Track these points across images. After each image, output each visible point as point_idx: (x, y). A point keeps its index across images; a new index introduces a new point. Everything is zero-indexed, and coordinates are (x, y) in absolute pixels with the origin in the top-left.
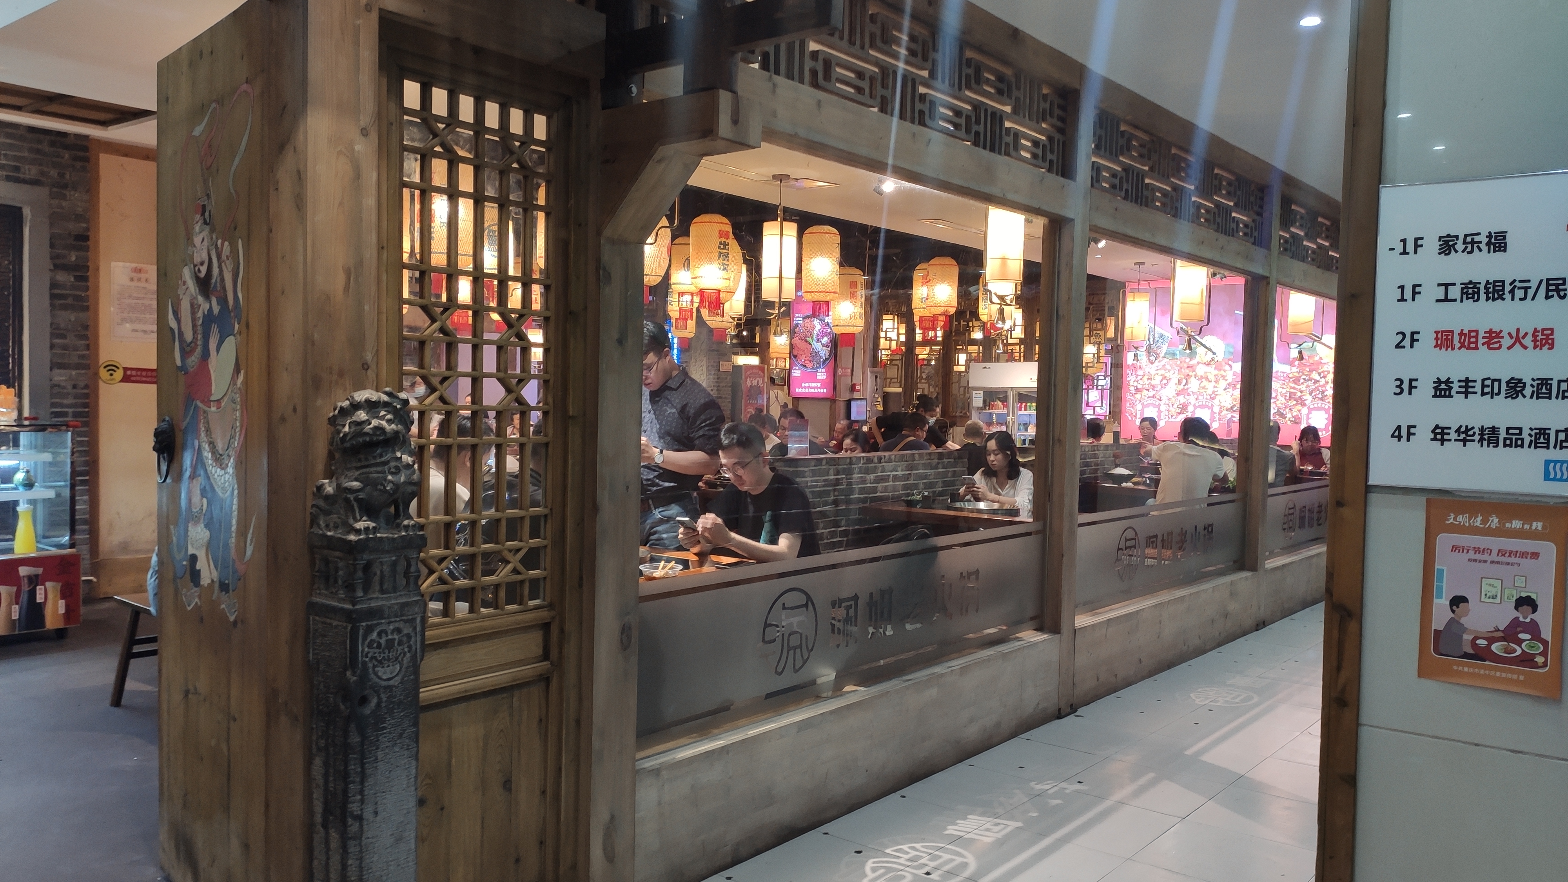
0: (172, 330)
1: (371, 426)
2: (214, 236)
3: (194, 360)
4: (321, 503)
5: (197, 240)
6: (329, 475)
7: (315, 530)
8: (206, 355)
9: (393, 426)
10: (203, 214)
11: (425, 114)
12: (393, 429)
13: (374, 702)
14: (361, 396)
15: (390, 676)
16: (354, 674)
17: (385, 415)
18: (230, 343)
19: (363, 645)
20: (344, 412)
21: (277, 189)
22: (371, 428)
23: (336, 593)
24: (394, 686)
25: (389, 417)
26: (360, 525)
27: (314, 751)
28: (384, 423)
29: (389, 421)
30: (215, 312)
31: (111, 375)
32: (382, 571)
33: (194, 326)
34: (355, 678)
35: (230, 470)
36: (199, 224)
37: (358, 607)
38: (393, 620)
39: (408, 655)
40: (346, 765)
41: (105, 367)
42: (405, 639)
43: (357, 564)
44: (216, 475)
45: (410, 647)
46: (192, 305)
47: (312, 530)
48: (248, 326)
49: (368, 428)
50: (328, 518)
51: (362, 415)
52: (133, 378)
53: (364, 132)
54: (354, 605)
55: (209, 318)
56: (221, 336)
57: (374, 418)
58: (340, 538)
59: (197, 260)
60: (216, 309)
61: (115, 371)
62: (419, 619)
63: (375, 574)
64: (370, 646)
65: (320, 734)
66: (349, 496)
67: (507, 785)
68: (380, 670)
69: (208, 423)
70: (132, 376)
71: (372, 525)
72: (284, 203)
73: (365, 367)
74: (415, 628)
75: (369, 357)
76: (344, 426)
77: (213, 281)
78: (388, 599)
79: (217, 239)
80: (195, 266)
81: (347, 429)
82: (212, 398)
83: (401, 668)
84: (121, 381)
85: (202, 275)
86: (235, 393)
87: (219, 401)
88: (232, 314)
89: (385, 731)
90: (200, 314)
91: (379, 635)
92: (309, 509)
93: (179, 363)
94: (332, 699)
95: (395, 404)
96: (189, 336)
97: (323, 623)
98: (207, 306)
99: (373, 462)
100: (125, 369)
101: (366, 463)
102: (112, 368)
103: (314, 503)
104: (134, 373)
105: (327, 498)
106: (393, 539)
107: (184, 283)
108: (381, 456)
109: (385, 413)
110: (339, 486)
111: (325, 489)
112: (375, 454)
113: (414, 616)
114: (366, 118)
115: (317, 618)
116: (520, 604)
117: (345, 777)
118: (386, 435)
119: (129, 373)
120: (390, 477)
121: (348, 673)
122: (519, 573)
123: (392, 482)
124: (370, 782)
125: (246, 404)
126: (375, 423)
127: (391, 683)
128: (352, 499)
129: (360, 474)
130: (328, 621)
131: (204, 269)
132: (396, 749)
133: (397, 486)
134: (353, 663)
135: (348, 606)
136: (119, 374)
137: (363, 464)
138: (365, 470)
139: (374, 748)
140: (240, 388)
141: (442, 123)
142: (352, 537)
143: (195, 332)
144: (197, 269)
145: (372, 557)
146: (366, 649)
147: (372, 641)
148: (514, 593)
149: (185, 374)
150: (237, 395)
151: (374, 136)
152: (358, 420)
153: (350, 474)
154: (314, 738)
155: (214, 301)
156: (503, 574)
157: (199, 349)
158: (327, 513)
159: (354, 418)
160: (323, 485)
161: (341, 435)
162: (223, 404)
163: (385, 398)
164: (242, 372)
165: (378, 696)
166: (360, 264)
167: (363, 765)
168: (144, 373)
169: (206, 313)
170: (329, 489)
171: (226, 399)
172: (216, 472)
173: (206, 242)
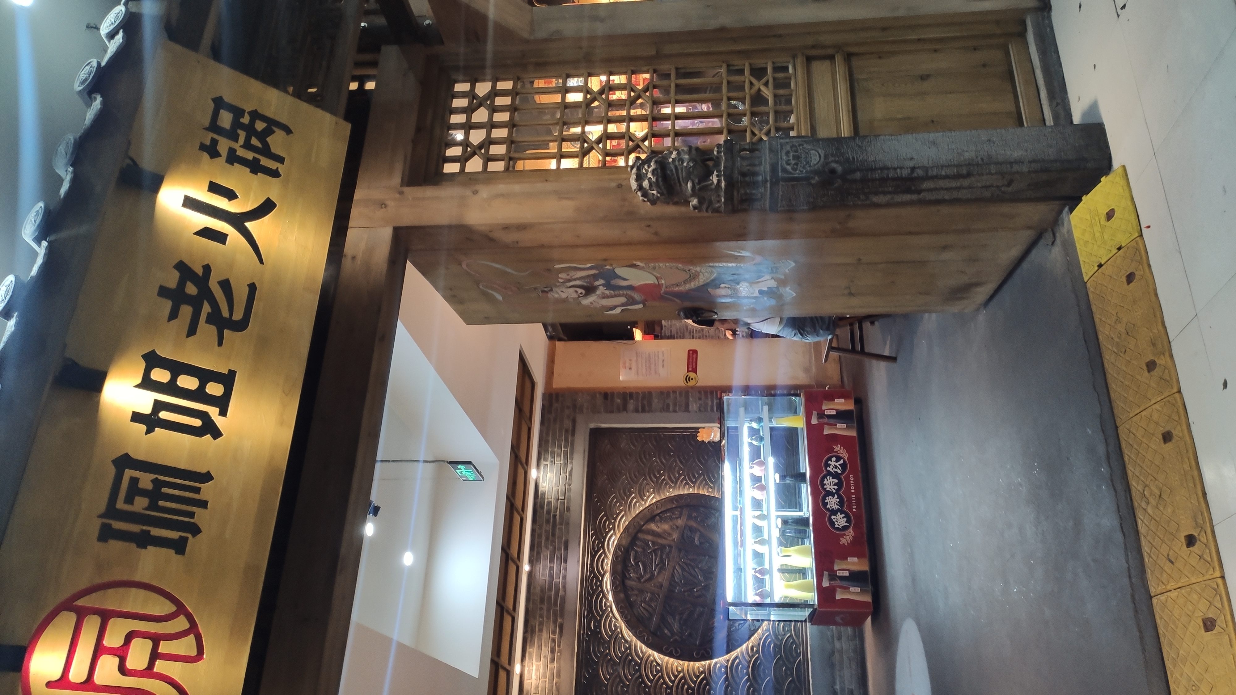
0: (622, 311)
1: (652, 177)
2: (558, 284)
3: (637, 296)
4: (704, 206)
5: (564, 296)
6: (687, 203)
7: (722, 209)
8: (631, 288)
9: (652, 164)
10: (547, 292)
11: (462, 159)
12: (654, 164)
13: (834, 165)
14: (634, 185)
15: (818, 156)
16: (813, 178)
17: (645, 170)
18: (620, 271)
19: (794, 174)
20: (645, 195)
21: (517, 242)
22: (653, 177)
23: (762, 194)
24: (825, 153)
25: (646, 167)
26: (715, 180)
27: (868, 202)
28: (650, 170)
29: (649, 167)
30: (604, 283)
31: (692, 379)
32: (747, 166)
33: (615, 296)
34: (816, 178)
35: (698, 269)
36: (553, 294)
37: (768, 178)
38: (779, 157)
39: (805, 146)
40: (873, 180)
41: (687, 382)
42: (794, 149)
43: (740, 180)
44: (704, 278)
45: (800, 145)
46: (604, 298)
47: (723, 211)
48: (605, 260)
49: (654, 179)
50: (714, 202)
51: (646, 184)
52: (694, 367)
53: (475, 193)
54: (768, 181)
55: (608, 286)
56: (616, 278)
57: (647, 176)
58: (725, 193)
59: (575, 295)
60: (601, 282)
61: (690, 377)
62: (782, 141)
63: (749, 170)
64: (796, 170)
65: (856, 199)
66: (697, 188)
67: (924, 78)
68: (813, 162)
69: (673, 285)
70: (692, 367)
71: (715, 173)
72: (526, 238)
73: (620, 186)
74: (787, 143)
75: (614, 184)
76: (653, 194)
77: (585, 284)
78: (765, 160)
79: (559, 282)
80: (579, 297)
81: (655, 192)
82: (657, 283)
83: (813, 150)
84: (696, 373)
85: (584, 292)
86: (649, 267)
87: (657, 278)
88: (601, 271)
89: (855, 157)
90: (607, 292)
91: (788, 164)
92: (710, 214)
93: (641, 306)
94: (832, 192)
95: (638, 164)
96: (623, 300)
97: (782, 201)
98: (601, 287)
99: (675, 175)
100: (688, 371)
101: (676, 178)
102: (687, 379)
103: (705, 211)
104: (690, 366)
105: (700, 202)
106: (726, 159)
107: (591, 303)
108: (672, 171)
109: (644, 170)
110: (692, 196)
111: (695, 205)
112: (670, 174)
113: (779, 144)
114: (468, 192)
115: (779, 205)
116: (791, 79)
117: (884, 180)
118: (658, 168)
119: (690, 369)
120: (685, 164)
121: (813, 182)
122: (768, 81)
123: (688, 163)
124: (889, 164)
125: (655, 259)
126: (650, 175)
127: (822, 155)
128: (699, 186)
129: (684, 183)
130: (780, 197)
131: (580, 291)
132: (869, 149)
133: (691, 159)
134: (807, 179)
135: (768, 184)
136: (692, 375)
137: (677, 181)
138: (681, 180)
139: (866, 163)
140: (645, 264)
141: (467, 149)
142: (723, 184)
143: (619, 296)
144: (581, 295)
145: (736, 172)
146: (798, 172)
147: (793, 169)
148: (782, 84)
149: (646, 301)
150: (650, 265)
151: (478, 187)
152: (648, 185)
153: (684, 189)
154: (860, 203)
155: (597, 283)
156: (768, 93)
157: (629, 292)
158: (711, 203)
159: (648, 188)
160: (692, 205)
161: (659, 195)
162: (659, 275)
163: (634, 170)
164: (635, 263)
165: (830, 162)
166: (556, 192)
167: (876, 169)
168: (691, 360)
169: (605, 288)
170: (695, 202)
171: (655, 273)
172: (702, 279)
173: (564, 290)
